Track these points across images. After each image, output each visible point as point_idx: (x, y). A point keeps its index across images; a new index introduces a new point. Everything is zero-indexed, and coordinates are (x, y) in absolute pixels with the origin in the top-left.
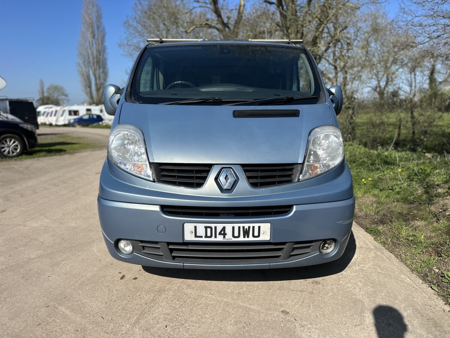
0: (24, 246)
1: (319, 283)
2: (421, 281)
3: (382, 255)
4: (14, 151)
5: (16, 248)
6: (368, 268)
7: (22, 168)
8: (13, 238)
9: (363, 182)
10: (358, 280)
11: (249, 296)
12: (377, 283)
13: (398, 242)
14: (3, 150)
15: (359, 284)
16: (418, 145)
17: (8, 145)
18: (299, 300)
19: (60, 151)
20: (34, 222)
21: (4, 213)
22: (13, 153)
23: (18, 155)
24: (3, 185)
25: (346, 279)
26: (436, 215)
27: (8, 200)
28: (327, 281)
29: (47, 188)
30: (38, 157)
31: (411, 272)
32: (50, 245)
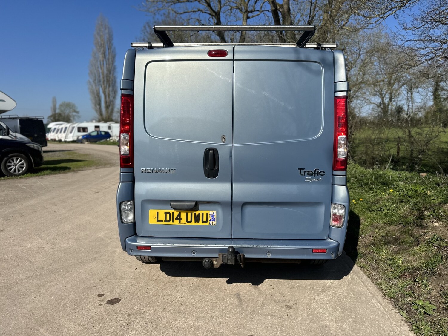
0: (15, 267)
1: (291, 308)
2: (391, 306)
3: (358, 279)
4: (20, 169)
5: (8, 269)
6: (341, 292)
7: (25, 186)
8: (6, 258)
9: (353, 202)
10: (329, 304)
11: (221, 320)
12: (347, 308)
13: (377, 266)
14: (9, 168)
15: (330, 309)
16: (416, 164)
17: (15, 163)
18: (268, 324)
19: (64, 169)
20: (28, 242)
21: (2, 233)
22: (19, 171)
23: (23, 174)
24: (5, 204)
25: (318, 303)
26: (417, 238)
27: (8, 220)
28: (299, 305)
29: (46, 207)
30: (42, 175)
31: (383, 297)
32: (40, 266)
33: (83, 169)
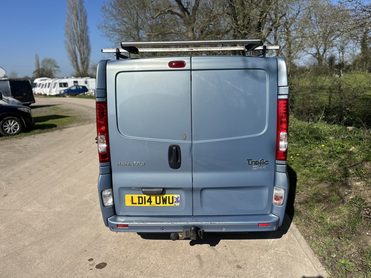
0: (20, 233)
1: (241, 268)
2: (320, 264)
3: (294, 237)
4: (15, 130)
5: (15, 235)
6: (280, 252)
7: (20, 146)
8: (12, 224)
9: (291, 158)
10: (271, 263)
12: (285, 267)
13: (310, 223)
14: (6, 129)
15: (272, 268)
16: (344, 115)
17: (10, 125)
19: (52, 127)
20: (28, 206)
21: (6, 197)
22: (14, 131)
23: (18, 134)
24: (6, 167)
25: (262, 263)
26: (342, 197)
27: (10, 183)
28: (247, 265)
29: (40, 169)
30: (34, 134)
31: (314, 255)
32: (40, 231)
33: (67, 126)
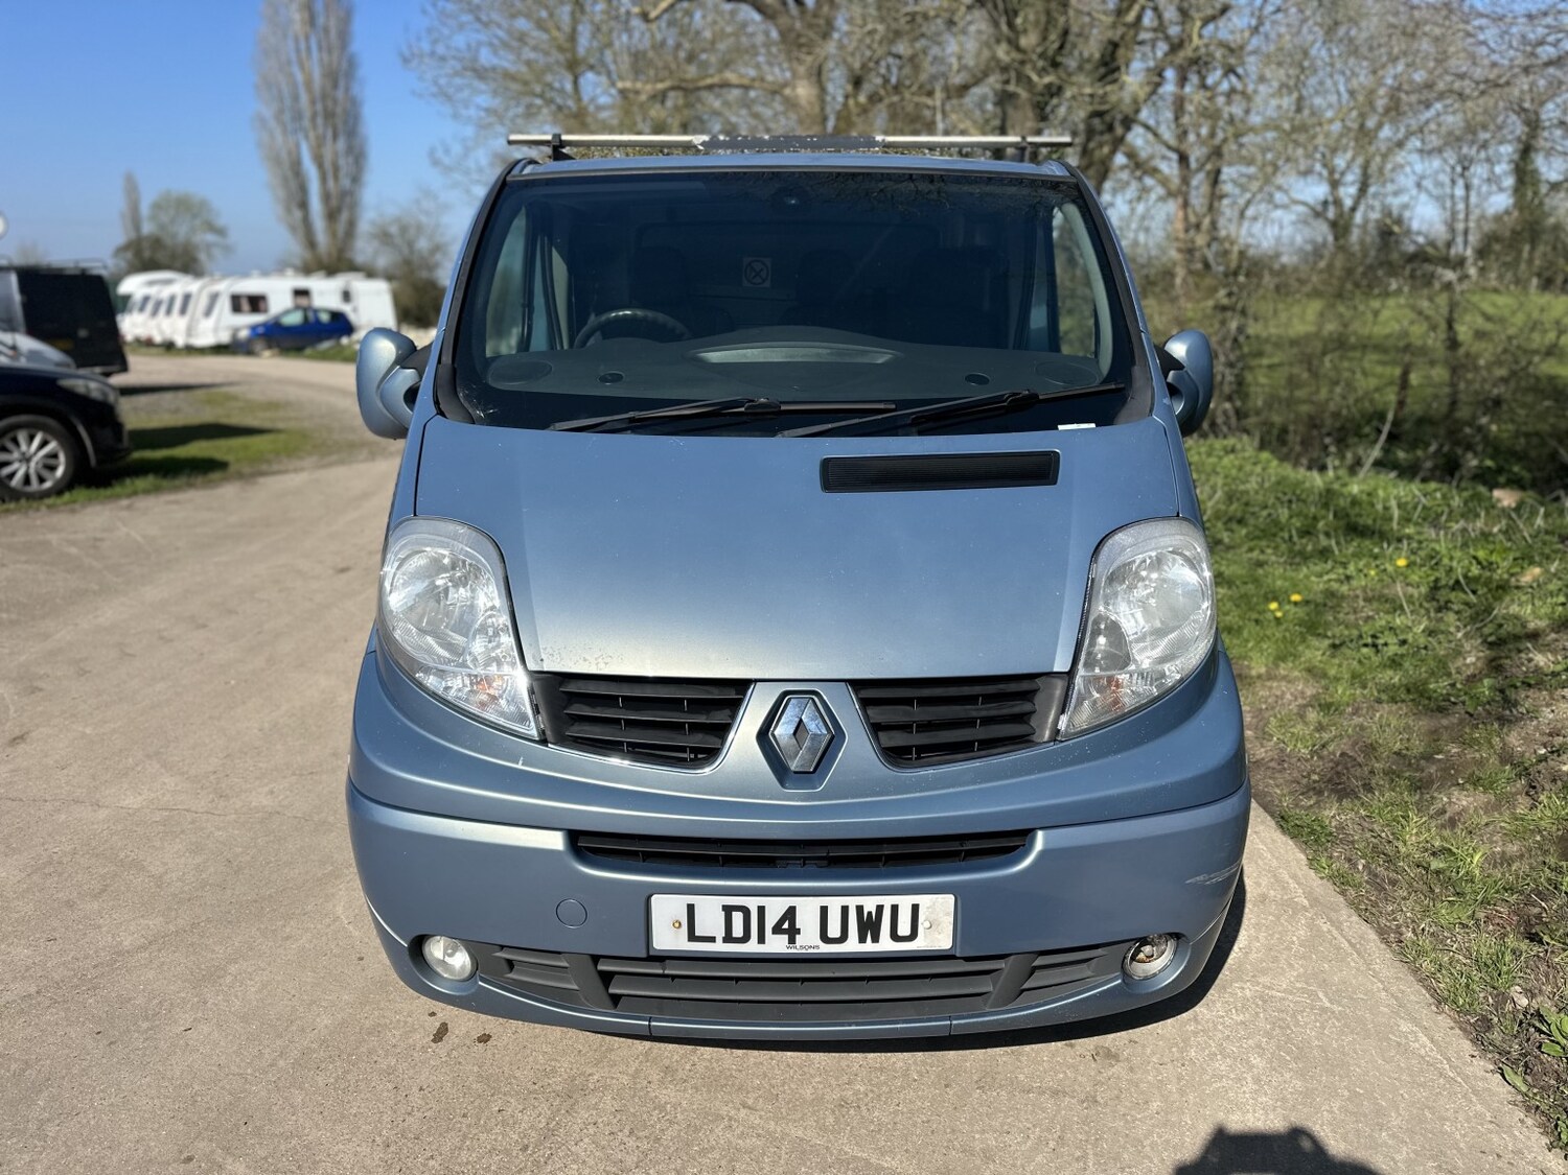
0: (96, 897)
1: (1116, 1057)
2: (1467, 1046)
3: (1335, 932)
4: (45, 473)
5: (70, 904)
6: (1284, 991)
7: (73, 543)
9: (1273, 612)
10: (1250, 1042)
11: (876, 1114)
12: (1314, 1058)
13: (1393, 875)
14: (7, 471)
15: (1255, 1060)
16: (1470, 447)
17: (24, 454)
18: (1049, 1130)
19: (206, 468)
20: (125, 786)
21: (22, 748)
22: (42, 480)
23: (59, 490)
24: (12, 623)
25: (1210, 1038)
26: (1526, 769)
27: (35, 690)
28: (1144, 1046)
29: (165, 634)
30: (129, 496)
31: (1434, 1008)
32: (186, 888)
33: (275, 467)
